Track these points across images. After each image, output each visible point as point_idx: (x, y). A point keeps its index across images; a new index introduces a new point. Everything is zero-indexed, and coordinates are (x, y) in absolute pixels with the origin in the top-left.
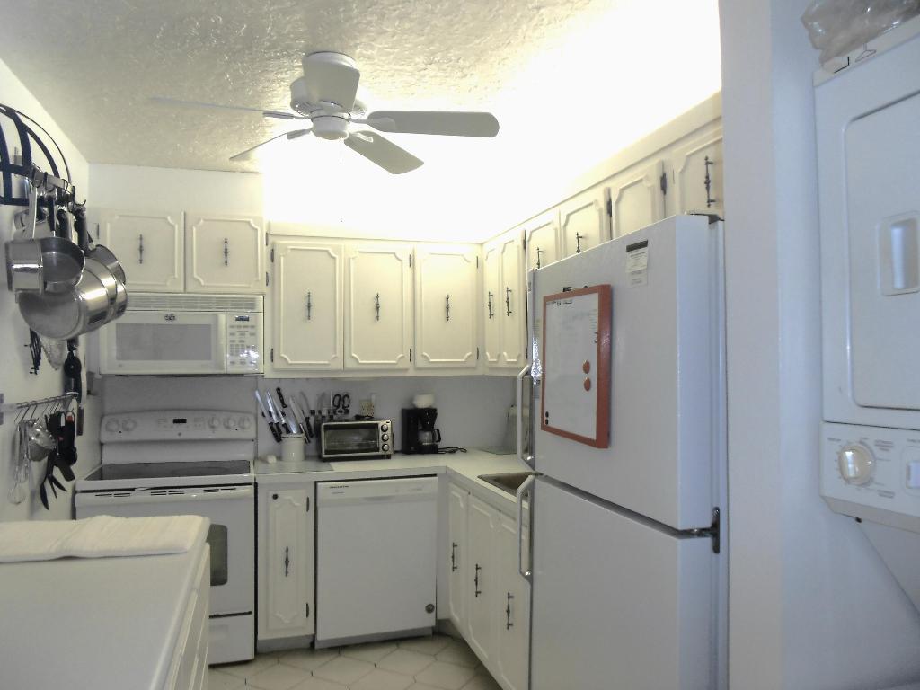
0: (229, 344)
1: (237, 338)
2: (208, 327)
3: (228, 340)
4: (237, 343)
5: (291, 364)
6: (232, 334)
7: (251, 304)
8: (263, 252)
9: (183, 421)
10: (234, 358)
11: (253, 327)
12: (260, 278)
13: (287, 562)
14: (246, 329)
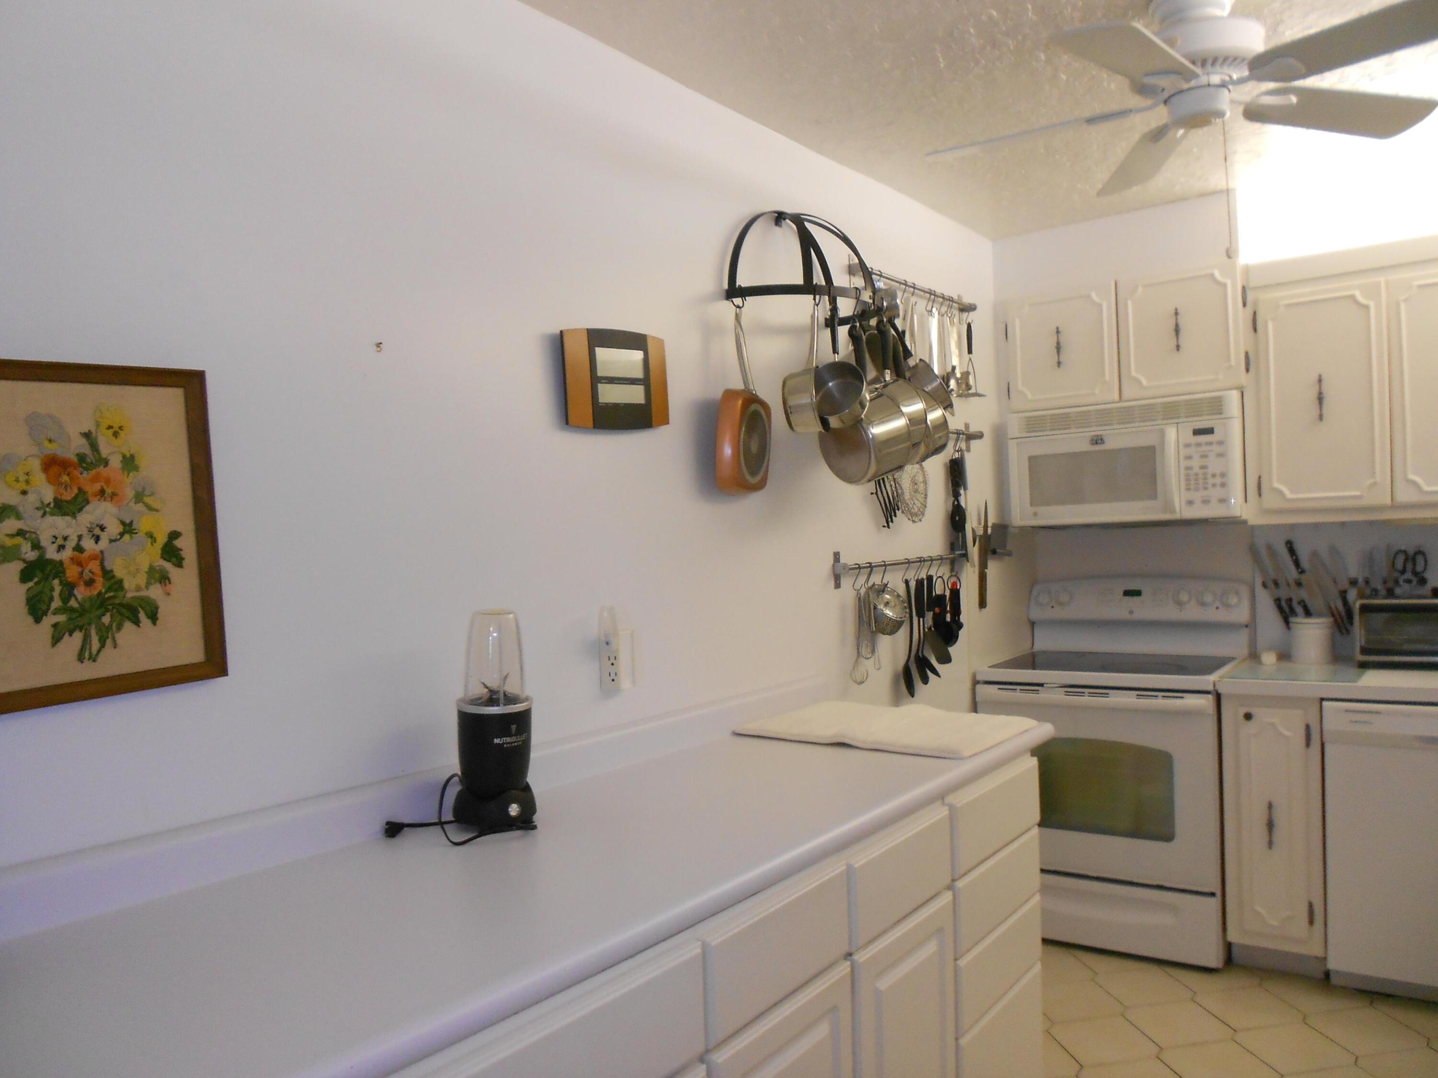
0: (1183, 472)
1: (1196, 463)
2: (1151, 450)
3: (1182, 466)
4: (1196, 469)
5: (1293, 500)
6: (1189, 458)
7: (1216, 406)
8: (1237, 317)
9: (1137, 593)
10: (1191, 495)
11: (1220, 443)
12: (1233, 363)
13: (1270, 825)
14: (1210, 448)
